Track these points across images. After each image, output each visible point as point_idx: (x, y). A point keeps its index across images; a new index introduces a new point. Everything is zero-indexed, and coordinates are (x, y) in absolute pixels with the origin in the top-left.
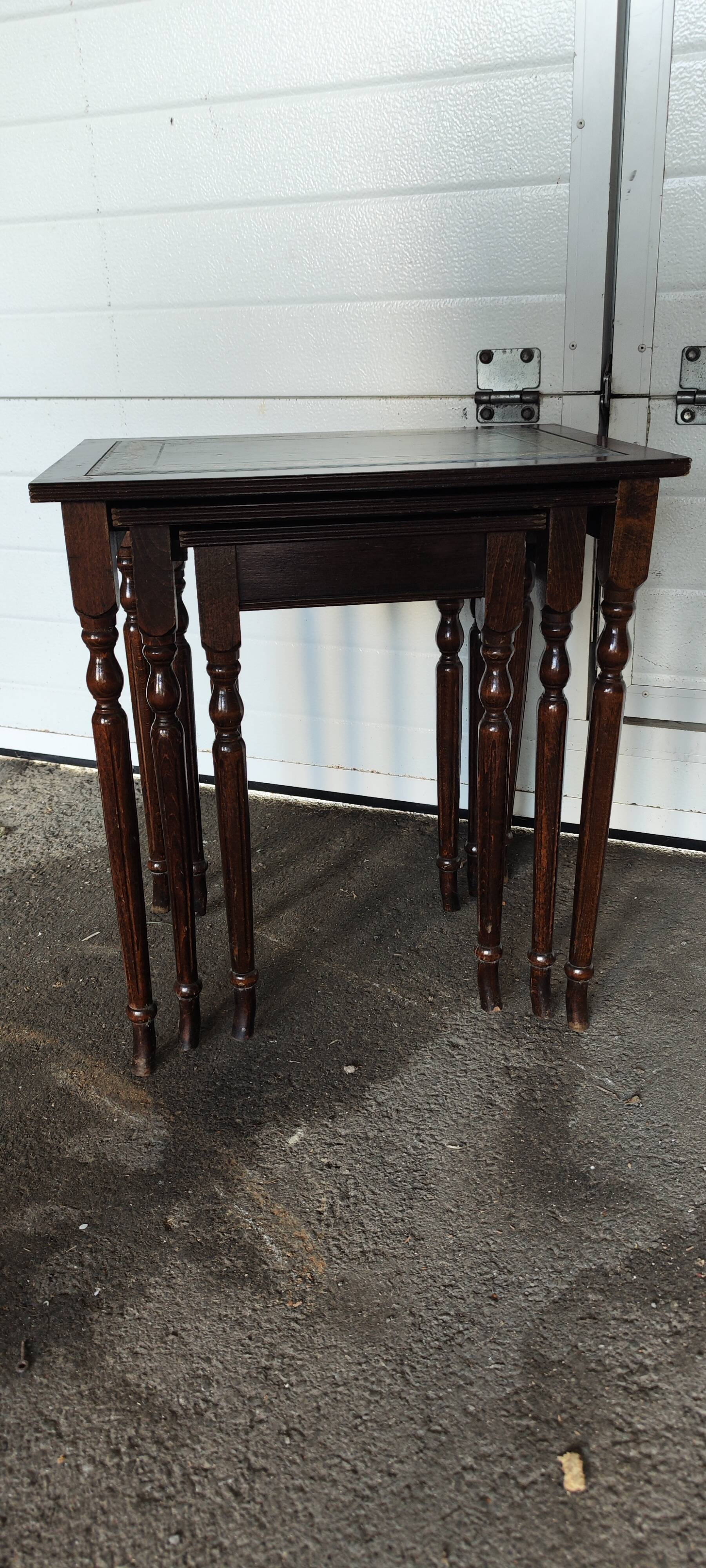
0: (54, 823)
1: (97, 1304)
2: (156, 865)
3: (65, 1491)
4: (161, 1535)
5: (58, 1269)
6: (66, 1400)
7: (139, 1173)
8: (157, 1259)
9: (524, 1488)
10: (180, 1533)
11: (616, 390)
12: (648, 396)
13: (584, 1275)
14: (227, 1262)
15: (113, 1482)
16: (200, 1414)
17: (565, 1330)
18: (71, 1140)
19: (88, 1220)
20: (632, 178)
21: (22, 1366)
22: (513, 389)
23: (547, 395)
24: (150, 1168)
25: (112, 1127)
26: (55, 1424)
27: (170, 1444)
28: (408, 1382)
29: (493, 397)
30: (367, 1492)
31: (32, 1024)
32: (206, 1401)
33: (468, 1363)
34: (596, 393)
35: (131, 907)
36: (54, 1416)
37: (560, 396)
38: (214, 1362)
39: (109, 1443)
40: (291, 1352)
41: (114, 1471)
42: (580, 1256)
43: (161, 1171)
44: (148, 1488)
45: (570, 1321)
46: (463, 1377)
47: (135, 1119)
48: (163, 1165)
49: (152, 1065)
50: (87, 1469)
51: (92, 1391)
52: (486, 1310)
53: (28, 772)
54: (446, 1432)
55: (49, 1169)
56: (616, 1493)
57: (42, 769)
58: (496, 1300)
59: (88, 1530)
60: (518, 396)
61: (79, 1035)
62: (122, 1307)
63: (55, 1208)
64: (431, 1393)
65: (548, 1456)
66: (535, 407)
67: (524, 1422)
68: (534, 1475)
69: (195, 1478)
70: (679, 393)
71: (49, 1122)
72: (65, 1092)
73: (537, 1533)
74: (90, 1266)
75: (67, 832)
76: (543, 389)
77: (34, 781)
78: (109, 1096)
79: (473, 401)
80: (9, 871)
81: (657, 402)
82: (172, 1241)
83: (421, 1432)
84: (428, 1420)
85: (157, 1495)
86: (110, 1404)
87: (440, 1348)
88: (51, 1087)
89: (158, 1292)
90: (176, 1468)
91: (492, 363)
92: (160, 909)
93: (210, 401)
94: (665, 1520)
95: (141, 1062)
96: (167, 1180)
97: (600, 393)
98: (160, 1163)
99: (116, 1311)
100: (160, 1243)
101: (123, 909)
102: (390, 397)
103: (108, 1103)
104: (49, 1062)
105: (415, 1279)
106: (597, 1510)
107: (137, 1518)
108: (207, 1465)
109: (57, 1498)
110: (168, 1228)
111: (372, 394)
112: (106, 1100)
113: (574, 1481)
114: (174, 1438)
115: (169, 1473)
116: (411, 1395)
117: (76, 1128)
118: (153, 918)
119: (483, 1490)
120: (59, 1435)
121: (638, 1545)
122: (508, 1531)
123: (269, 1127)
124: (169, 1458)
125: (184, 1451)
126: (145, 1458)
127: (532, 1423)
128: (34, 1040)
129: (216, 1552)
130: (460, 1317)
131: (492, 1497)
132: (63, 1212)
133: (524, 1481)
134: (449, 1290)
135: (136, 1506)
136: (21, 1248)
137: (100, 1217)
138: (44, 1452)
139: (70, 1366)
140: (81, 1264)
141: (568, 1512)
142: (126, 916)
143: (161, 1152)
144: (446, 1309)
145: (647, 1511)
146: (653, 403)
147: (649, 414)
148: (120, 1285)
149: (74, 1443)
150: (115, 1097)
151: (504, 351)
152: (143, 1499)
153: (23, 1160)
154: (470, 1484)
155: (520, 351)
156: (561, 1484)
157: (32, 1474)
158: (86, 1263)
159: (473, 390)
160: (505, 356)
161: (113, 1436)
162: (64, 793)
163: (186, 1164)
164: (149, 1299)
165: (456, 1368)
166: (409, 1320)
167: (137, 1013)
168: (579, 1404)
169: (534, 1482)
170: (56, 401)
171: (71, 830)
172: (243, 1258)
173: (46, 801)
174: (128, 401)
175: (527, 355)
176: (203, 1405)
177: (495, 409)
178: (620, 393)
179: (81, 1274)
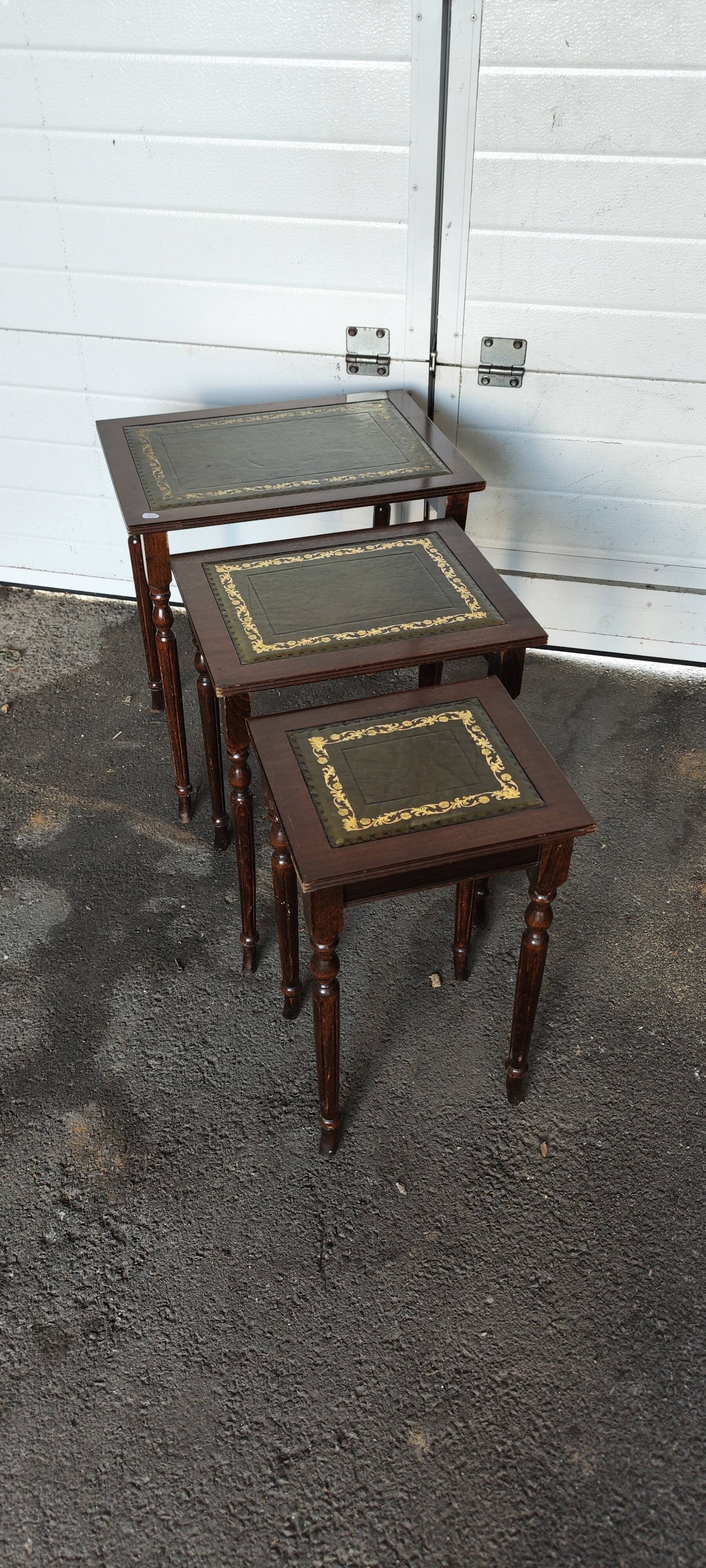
0: (52, 645)
1: (205, 941)
2: (154, 685)
3: (220, 1013)
4: (267, 1023)
5: (179, 927)
6: (206, 981)
7: (201, 877)
8: (227, 917)
9: (416, 989)
10: (276, 1021)
11: (439, 361)
12: (461, 366)
13: (436, 903)
14: (263, 915)
15: (239, 1008)
16: (270, 979)
17: (428, 927)
18: (159, 863)
19: (185, 903)
20: (449, 226)
21: (179, 970)
22: (371, 354)
23: (394, 359)
24: (207, 874)
25: (178, 854)
26: (205, 990)
27: (260, 991)
28: (360, 956)
29: (358, 359)
30: (350, 998)
31: (107, 798)
32: (270, 974)
33: (386, 946)
34: (427, 361)
35: (179, 736)
36: (203, 987)
37: (403, 360)
38: (270, 958)
39: (232, 994)
40: (304, 950)
41: (238, 1004)
42: (434, 894)
43: (214, 875)
44: (256, 1008)
45: (431, 923)
46: (385, 952)
47: (189, 849)
48: (214, 872)
49: (191, 816)
50: (226, 1004)
51: (217, 976)
52: (392, 923)
53: (11, 598)
54: (380, 973)
55: (153, 880)
56: (454, 986)
57: (21, 595)
58: (395, 918)
59: (235, 1025)
60: (374, 361)
61: (137, 802)
62: (217, 940)
63: (165, 899)
64: (371, 959)
65: (427, 976)
66: (386, 367)
67: (414, 965)
68: (420, 984)
69: (275, 1002)
70: (481, 367)
71: (141, 854)
72: (143, 837)
73: (423, 1003)
74: (194, 924)
75: (65, 651)
76: (391, 355)
77: (20, 606)
78: (170, 837)
79: (344, 359)
80: (38, 687)
81: (466, 369)
82: (232, 908)
83: (369, 974)
84: (372, 970)
85: (260, 1010)
86: (227, 980)
87: (372, 941)
88: (134, 835)
89: (233, 932)
90: (266, 1000)
91: (356, 336)
92: (158, 711)
93: (149, 342)
94: (474, 993)
95: (185, 816)
96: (219, 879)
97: (430, 361)
98: (211, 871)
99: (215, 942)
100: (226, 910)
101: (175, 737)
102: (285, 351)
103: (171, 841)
104: (126, 820)
105: (356, 913)
106: (446, 992)
107: (254, 1018)
108: (279, 997)
109: (217, 1016)
110: (227, 902)
111: (272, 348)
112: (169, 839)
113: (436, 984)
114: (262, 989)
115: (263, 1002)
116: (363, 961)
117: (158, 856)
118: (153, 719)
119: (399, 992)
120: (209, 994)
121: (463, 1002)
122: (411, 1004)
123: (265, 847)
124: (261, 997)
125: (267, 993)
126: (251, 998)
127: (417, 965)
128: (111, 808)
129: (292, 1026)
130: (380, 927)
131: (403, 994)
132: (171, 900)
133: (416, 987)
134: (373, 916)
135: (253, 1015)
136: (155, 920)
137: (190, 901)
138: (204, 1001)
139: (202, 967)
140: (189, 923)
141: (435, 995)
142: (177, 741)
143: (211, 865)
144: (373, 925)
145: (466, 991)
146: (463, 369)
147: (461, 377)
148: (213, 931)
149: (216, 996)
150: (174, 837)
151: (365, 328)
152: (255, 1012)
153: (136, 876)
154: (393, 990)
155: (376, 330)
156: (431, 986)
157: (202, 1009)
158: (192, 923)
159: (345, 353)
160: (366, 332)
161: (233, 992)
162: (47, 616)
163: (226, 870)
164: (230, 935)
165: (381, 948)
166: (357, 931)
167: (182, 790)
168: (437, 956)
169: (420, 986)
170: (24, 332)
171: (68, 650)
172: (270, 912)
173: (37, 624)
174: (84, 337)
175: (381, 333)
176: (270, 976)
177: (359, 367)
178: (443, 362)
179: (191, 928)
